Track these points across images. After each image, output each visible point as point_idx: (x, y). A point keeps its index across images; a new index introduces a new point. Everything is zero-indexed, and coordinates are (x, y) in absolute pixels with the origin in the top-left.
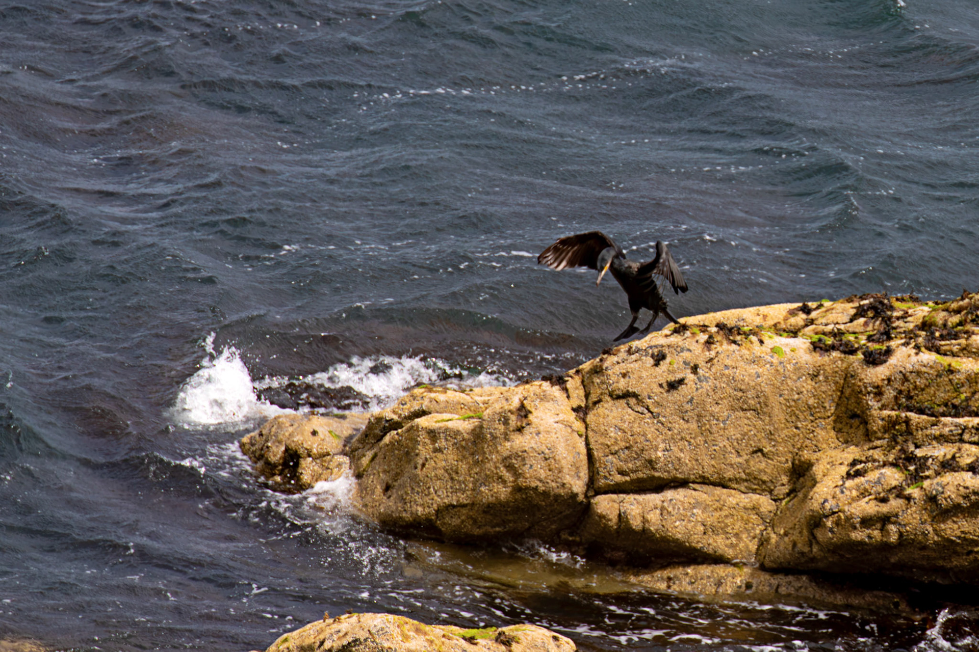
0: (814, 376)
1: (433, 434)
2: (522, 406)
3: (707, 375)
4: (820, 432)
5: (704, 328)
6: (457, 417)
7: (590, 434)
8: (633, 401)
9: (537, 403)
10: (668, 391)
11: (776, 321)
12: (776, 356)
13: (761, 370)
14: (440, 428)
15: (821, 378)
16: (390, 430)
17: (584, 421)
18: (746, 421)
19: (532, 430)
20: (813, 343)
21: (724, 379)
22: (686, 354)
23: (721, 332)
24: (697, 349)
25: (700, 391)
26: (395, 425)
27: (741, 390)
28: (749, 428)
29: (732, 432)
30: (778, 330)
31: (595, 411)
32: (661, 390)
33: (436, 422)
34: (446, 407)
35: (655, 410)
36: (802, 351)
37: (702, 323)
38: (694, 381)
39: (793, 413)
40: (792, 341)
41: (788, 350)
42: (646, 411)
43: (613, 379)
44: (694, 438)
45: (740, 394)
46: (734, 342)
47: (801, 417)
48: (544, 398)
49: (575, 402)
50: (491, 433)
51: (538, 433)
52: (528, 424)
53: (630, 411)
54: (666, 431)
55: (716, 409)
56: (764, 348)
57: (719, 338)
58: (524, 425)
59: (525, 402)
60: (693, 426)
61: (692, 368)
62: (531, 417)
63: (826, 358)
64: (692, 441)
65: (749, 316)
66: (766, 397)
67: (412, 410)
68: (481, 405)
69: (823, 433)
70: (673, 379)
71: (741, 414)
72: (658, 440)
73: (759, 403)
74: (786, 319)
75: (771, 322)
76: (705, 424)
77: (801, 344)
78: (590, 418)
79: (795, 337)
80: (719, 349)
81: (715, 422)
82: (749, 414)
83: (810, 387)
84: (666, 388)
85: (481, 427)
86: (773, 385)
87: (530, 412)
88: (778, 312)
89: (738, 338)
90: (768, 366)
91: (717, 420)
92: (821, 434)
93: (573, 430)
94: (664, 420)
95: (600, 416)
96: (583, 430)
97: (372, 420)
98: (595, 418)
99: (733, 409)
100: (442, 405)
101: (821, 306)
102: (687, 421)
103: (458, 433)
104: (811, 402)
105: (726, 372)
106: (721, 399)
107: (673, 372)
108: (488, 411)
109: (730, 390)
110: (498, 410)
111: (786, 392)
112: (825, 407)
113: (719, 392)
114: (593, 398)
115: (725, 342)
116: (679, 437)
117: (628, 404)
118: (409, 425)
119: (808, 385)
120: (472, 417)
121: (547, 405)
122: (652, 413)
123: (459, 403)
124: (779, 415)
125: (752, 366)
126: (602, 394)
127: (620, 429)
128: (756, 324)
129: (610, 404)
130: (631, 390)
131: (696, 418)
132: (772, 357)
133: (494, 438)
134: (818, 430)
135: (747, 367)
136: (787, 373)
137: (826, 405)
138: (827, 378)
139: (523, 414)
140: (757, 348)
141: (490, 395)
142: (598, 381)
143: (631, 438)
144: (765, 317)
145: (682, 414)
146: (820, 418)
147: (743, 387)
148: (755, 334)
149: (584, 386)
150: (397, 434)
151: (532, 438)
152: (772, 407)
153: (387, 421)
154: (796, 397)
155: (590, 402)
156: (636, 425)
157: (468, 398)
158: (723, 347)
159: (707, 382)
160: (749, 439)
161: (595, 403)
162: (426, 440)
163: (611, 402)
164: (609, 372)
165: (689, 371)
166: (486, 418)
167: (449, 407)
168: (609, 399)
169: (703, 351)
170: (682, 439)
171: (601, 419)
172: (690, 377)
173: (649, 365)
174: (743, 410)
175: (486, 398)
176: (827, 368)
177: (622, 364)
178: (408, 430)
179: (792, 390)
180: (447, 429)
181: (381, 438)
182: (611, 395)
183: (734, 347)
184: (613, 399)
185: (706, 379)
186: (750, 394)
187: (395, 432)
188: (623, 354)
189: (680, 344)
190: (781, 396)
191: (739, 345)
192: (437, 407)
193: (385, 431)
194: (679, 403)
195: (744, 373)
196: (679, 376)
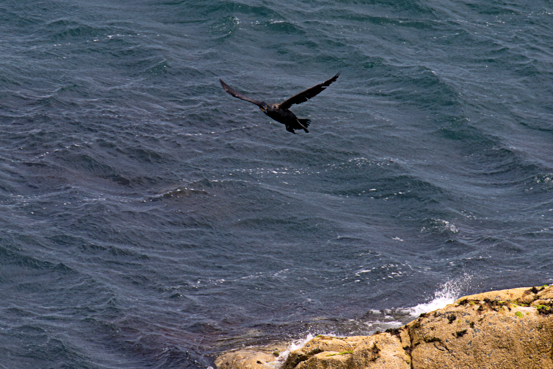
0: (539, 329)
1: (325, 363)
2: (375, 347)
3: (479, 328)
4: (543, 360)
5: (477, 302)
6: (338, 353)
7: (414, 362)
8: (437, 343)
9: (383, 345)
10: (457, 338)
11: (518, 297)
12: (518, 317)
13: (509, 325)
14: (329, 360)
15: (544, 329)
16: (301, 361)
17: (410, 355)
18: (502, 354)
19: (381, 360)
20: (538, 310)
21: (489, 331)
22: (467, 317)
23: (487, 304)
24: (473, 313)
25: (475, 337)
26: (303, 358)
27: (498, 337)
28: (504, 358)
29: (493, 360)
30: (519, 302)
31: (416, 349)
32: (453, 337)
33: (327, 356)
34: (332, 348)
35: (450, 348)
36: (533, 314)
37: (476, 299)
38: (472, 332)
39: (528, 349)
40: (527, 309)
41: (525, 314)
42: (445, 349)
43: (426, 331)
44: (472, 364)
45: (498, 339)
46: (494, 310)
47: (533, 352)
48: (387, 342)
49: (405, 344)
50: (357, 362)
51: (384, 362)
52: (379, 357)
53: (436, 349)
54: (456, 360)
55: (484, 347)
56: (511, 313)
57: (486, 307)
58: (376, 357)
59: (377, 344)
60: (472, 357)
61: (471, 324)
62: (380, 353)
63: (546, 318)
64: (471, 366)
65: (503, 294)
66: (513, 341)
67: (313, 349)
68: (352, 346)
69: (545, 360)
70: (460, 331)
71: (499, 350)
72: (452, 365)
73: (509, 344)
74: (523, 296)
75: (515, 298)
76: (478, 356)
77: (532, 310)
78: (413, 353)
79: (529, 306)
80: (486, 313)
81: (484, 355)
82: (503, 350)
83: (537, 334)
84: (456, 336)
85: (352, 359)
86: (517, 333)
87: (380, 350)
88: (519, 292)
89: (497, 307)
90: (514, 323)
91: (485, 354)
92: (544, 361)
93: (404, 360)
94: (455, 354)
95: (419, 352)
96: (409, 360)
97: (290, 355)
98: (416, 353)
99: (494, 347)
100: (330, 347)
101: (543, 288)
102: (468, 355)
103: (339, 362)
104: (538, 343)
105: (490, 326)
106: (487, 342)
107: (460, 327)
108: (356, 350)
109: (492, 337)
110: (361, 349)
111: (524, 338)
112: (546, 346)
113: (486, 338)
114: (415, 342)
115: (489, 310)
116: (464, 364)
117: (435, 345)
118: (311, 358)
119: (536, 334)
120: (347, 353)
121: (389, 346)
122: (448, 350)
123: (339, 345)
124: (520, 350)
125: (505, 323)
126: (420, 339)
127: (430, 359)
128: (506, 299)
129: (425, 345)
130: (436, 337)
131: (473, 353)
132: (516, 318)
133: (359, 365)
134: (542, 359)
135: (502, 323)
136: (524, 326)
137: (546, 344)
138: (547, 329)
139: (375, 351)
140: (507, 313)
141: (357, 340)
142: (418, 332)
143: (437, 364)
144: (512, 295)
145: (465, 351)
146: (543, 352)
147: (500, 335)
148: (506, 305)
149: (410, 335)
150: (305, 363)
151: (381, 364)
152: (516, 346)
153: (299, 356)
154: (530, 340)
155: (413, 344)
156: (439, 357)
157: (344, 342)
158: (488, 312)
159: (479, 332)
160: (503, 364)
161: (416, 345)
162: (321, 367)
163: (425, 344)
164: (424, 327)
165: (469, 326)
166: (355, 353)
167: (334, 348)
168: (424, 342)
169: (477, 315)
170: (466, 365)
171: (420, 354)
172: (470, 329)
173: (446, 323)
174: (500, 348)
175: (355, 342)
176: (547, 323)
177: (431, 323)
178: (311, 361)
179: (527, 336)
180: (333, 360)
181: (296, 365)
182: (425, 340)
183: (494, 312)
184: (426, 342)
185: (479, 330)
186: (504, 339)
187: (303, 362)
188: (431, 317)
189: (464, 311)
190: (521, 340)
191: (497, 311)
192: (327, 348)
193: (298, 361)
194: (463, 344)
195: (500, 327)
196: (463, 329)
